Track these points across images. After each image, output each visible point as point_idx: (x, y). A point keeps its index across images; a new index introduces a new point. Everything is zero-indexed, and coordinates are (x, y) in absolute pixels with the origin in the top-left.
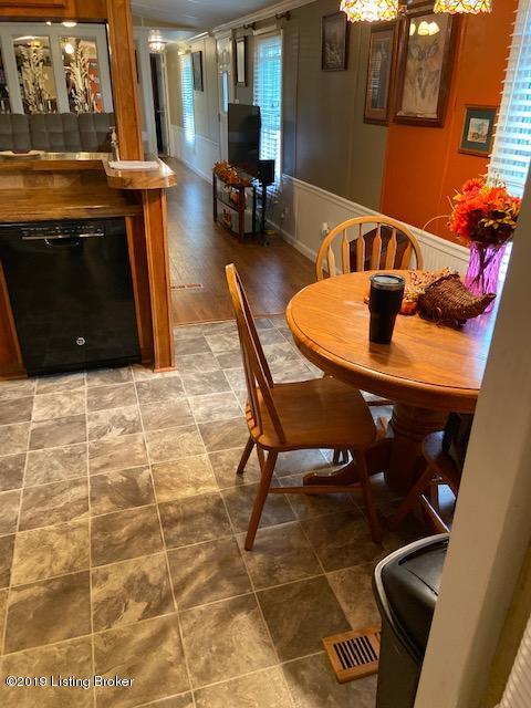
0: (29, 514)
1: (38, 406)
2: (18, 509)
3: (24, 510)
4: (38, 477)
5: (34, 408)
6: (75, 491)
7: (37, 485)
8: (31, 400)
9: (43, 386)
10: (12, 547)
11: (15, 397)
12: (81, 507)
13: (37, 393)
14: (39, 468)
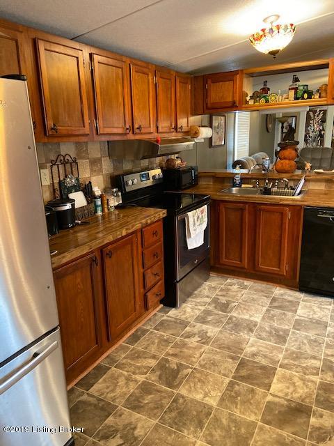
0: (286, 361)
1: (302, 308)
2: (281, 356)
3: (284, 358)
4: (295, 345)
5: (299, 308)
6: (313, 361)
7: (293, 349)
8: (298, 303)
9: (306, 298)
10: (274, 373)
11: (290, 298)
12: (315, 371)
13: (303, 301)
14: (296, 341)
